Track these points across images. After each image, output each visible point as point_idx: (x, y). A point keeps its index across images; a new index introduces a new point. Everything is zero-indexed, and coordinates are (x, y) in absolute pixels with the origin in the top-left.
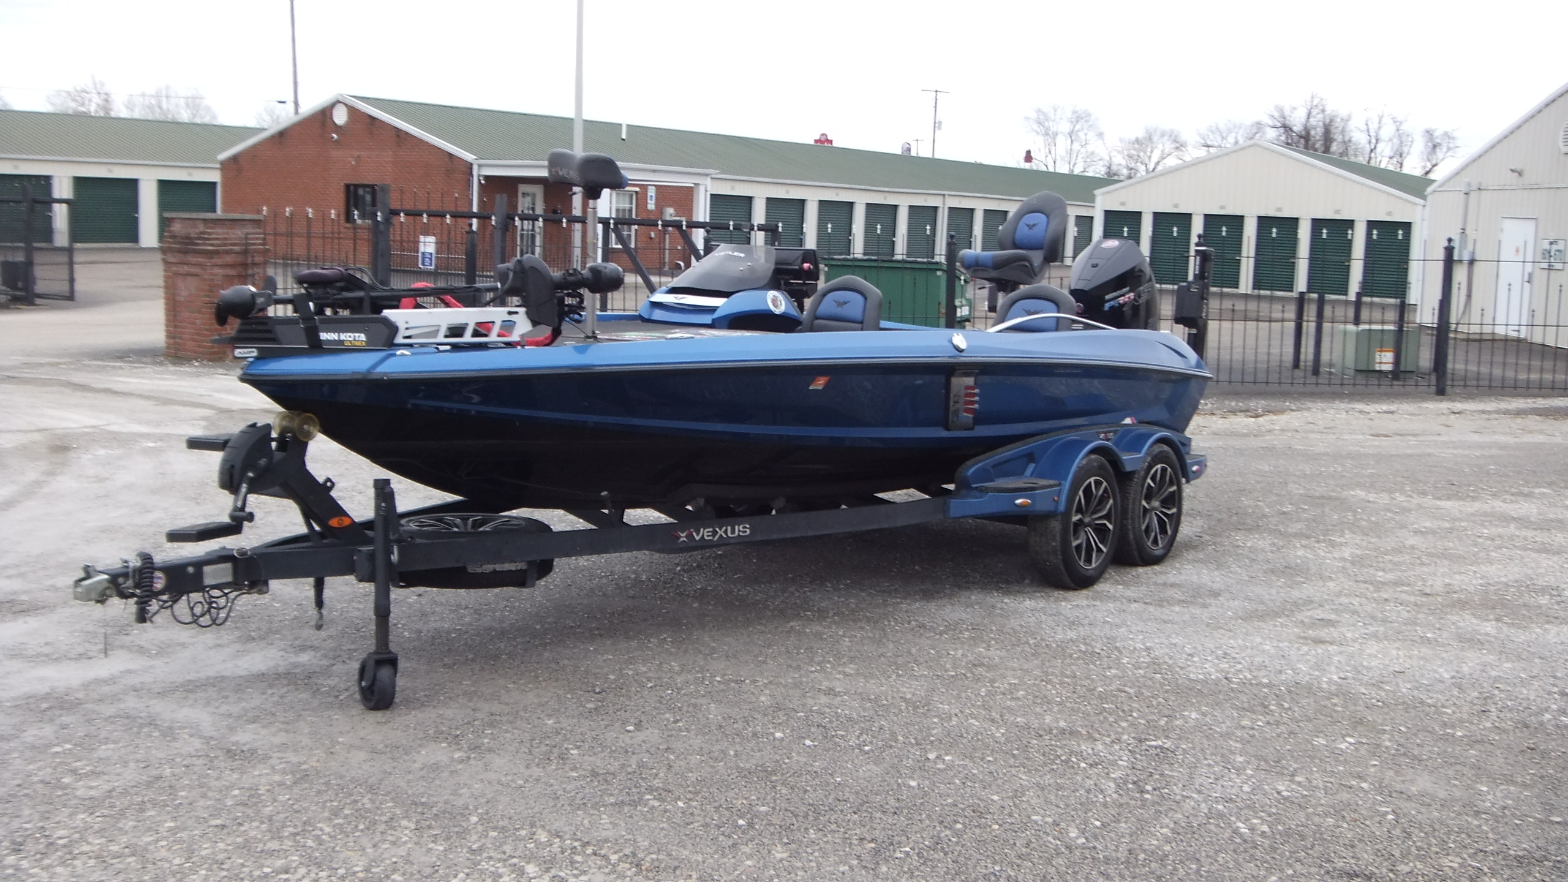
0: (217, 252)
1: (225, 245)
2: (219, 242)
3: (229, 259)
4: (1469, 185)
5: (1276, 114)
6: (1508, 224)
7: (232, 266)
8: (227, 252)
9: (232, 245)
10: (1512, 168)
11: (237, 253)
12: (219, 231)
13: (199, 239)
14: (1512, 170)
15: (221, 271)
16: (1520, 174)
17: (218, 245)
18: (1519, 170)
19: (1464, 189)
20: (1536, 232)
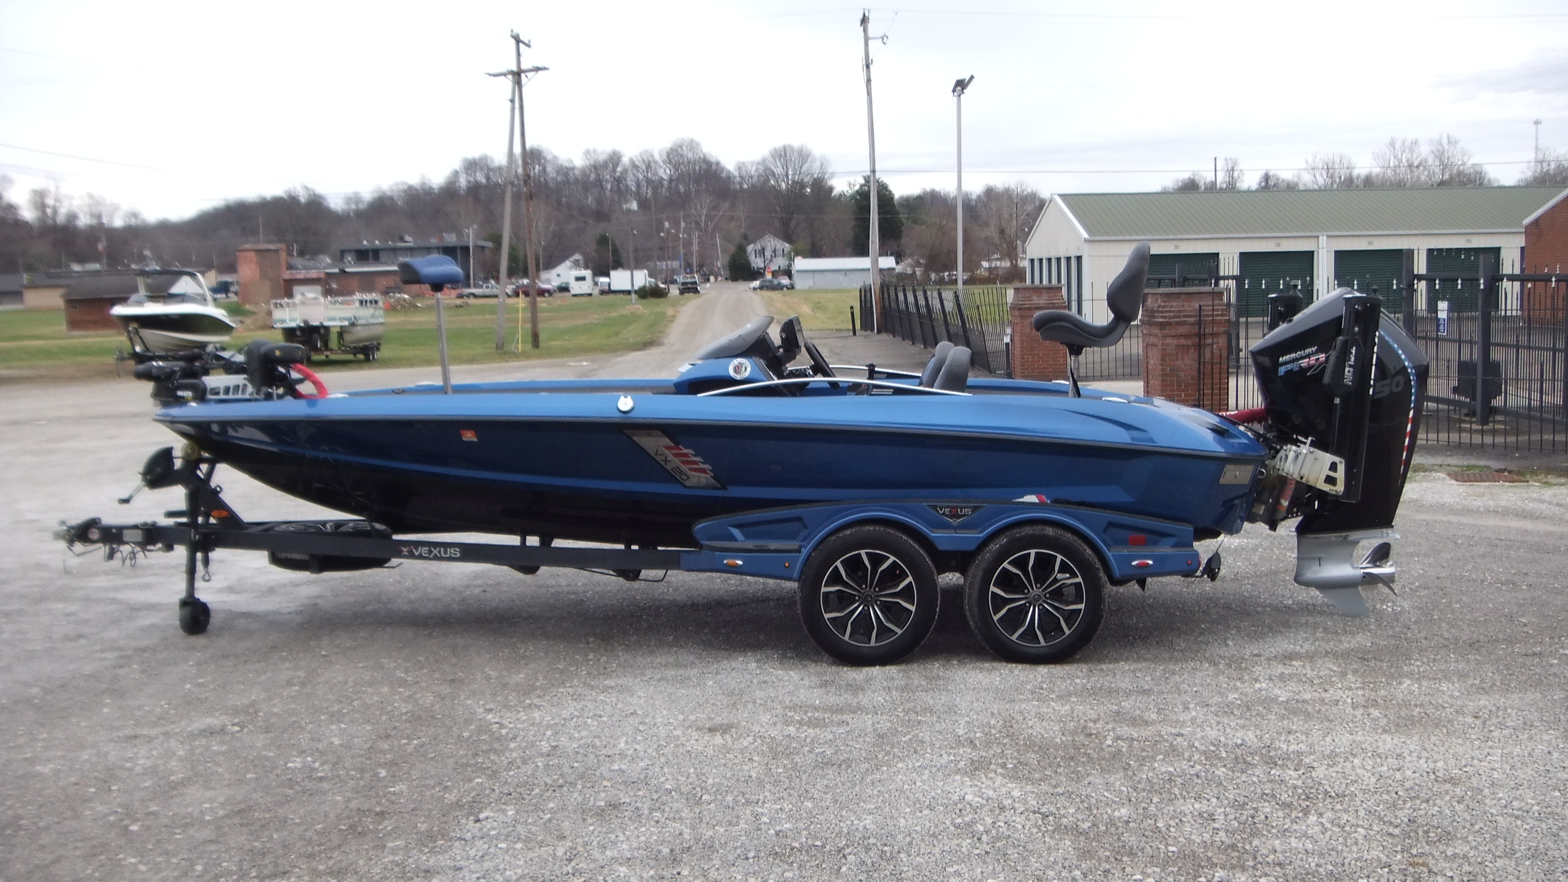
0: (1169, 324)
1: (1179, 317)
2: (1172, 314)
3: (1181, 330)
7: (1187, 336)
8: (1179, 324)
9: (1184, 316)
11: (1191, 324)
12: (1175, 304)
13: (1158, 312)
15: (1175, 342)
17: (1170, 317)
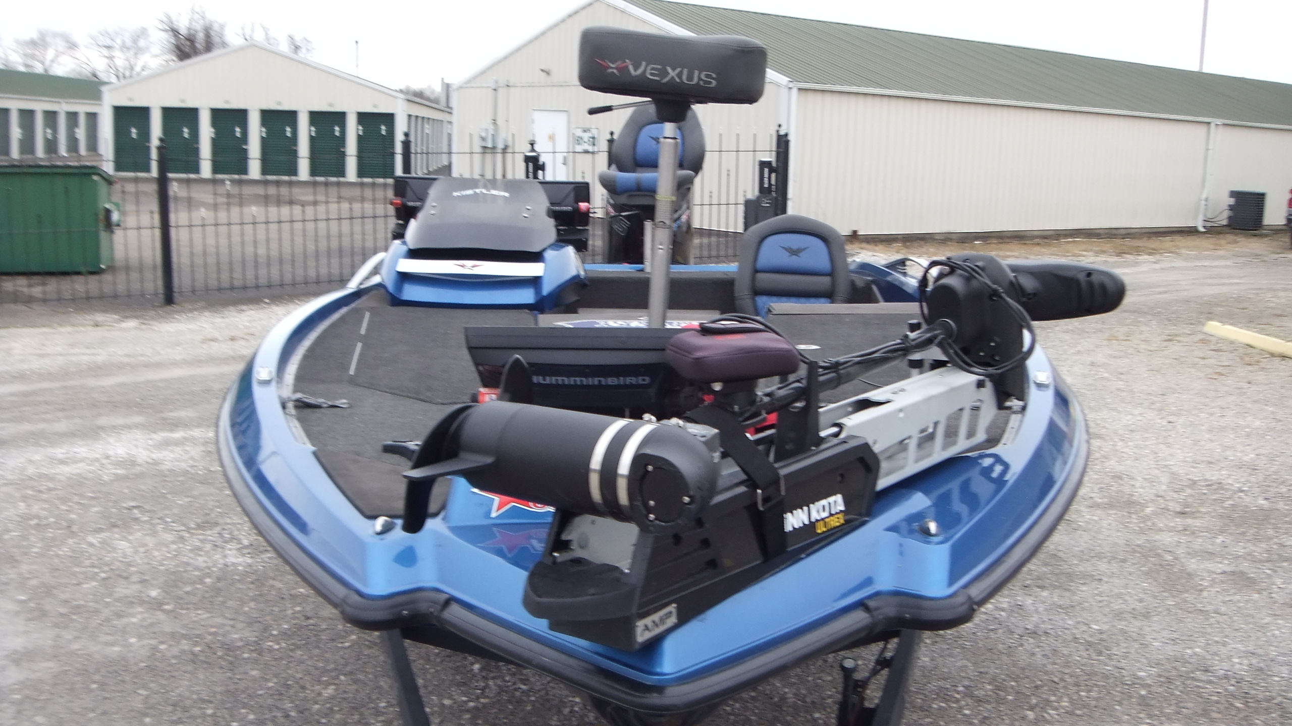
4: (497, 82)
5: (165, 19)
6: (538, 116)
10: (543, 68)
14: (542, 70)
16: (548, 73)
18: (547, 70)
19: (493, 86)
20: (569, 122)
